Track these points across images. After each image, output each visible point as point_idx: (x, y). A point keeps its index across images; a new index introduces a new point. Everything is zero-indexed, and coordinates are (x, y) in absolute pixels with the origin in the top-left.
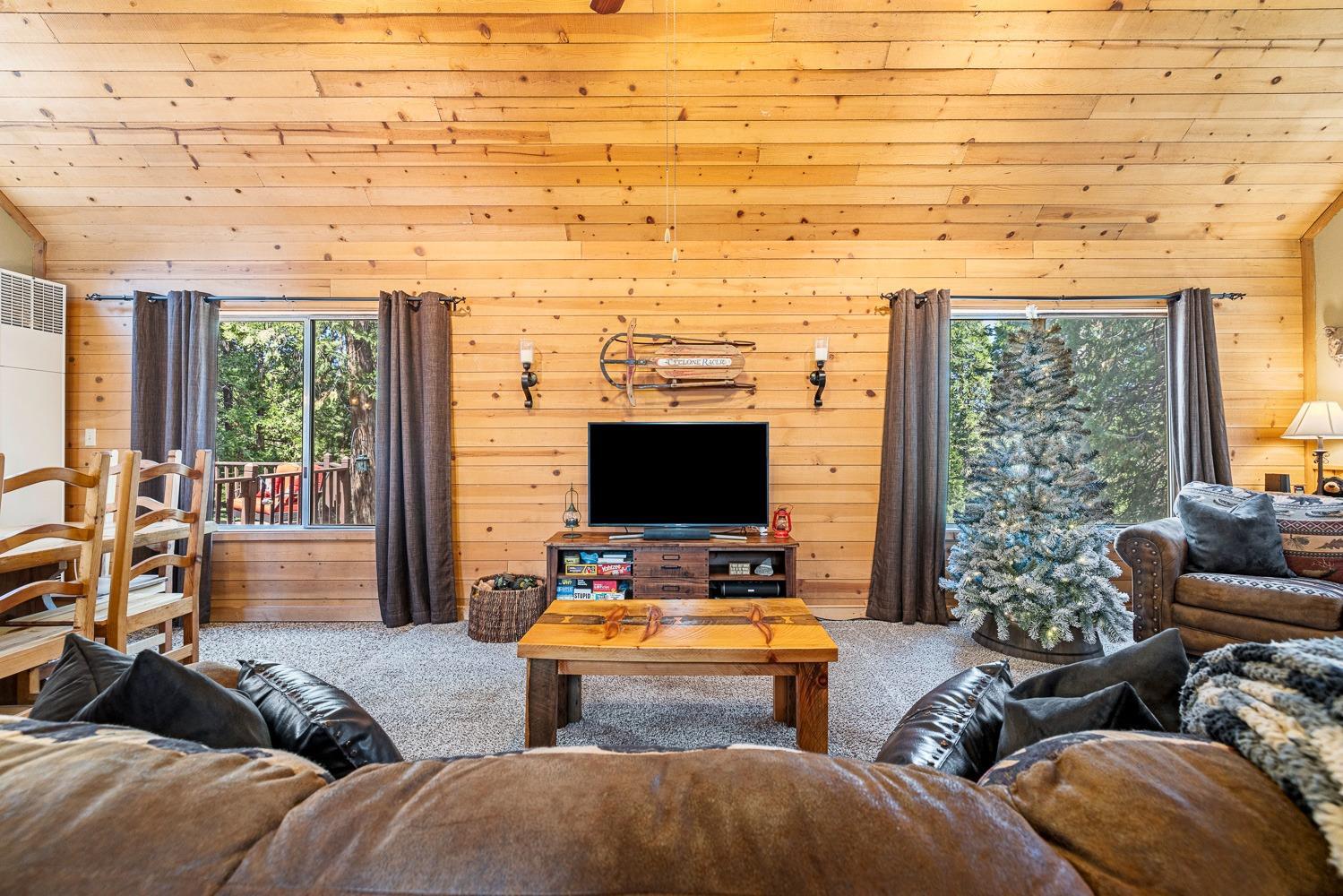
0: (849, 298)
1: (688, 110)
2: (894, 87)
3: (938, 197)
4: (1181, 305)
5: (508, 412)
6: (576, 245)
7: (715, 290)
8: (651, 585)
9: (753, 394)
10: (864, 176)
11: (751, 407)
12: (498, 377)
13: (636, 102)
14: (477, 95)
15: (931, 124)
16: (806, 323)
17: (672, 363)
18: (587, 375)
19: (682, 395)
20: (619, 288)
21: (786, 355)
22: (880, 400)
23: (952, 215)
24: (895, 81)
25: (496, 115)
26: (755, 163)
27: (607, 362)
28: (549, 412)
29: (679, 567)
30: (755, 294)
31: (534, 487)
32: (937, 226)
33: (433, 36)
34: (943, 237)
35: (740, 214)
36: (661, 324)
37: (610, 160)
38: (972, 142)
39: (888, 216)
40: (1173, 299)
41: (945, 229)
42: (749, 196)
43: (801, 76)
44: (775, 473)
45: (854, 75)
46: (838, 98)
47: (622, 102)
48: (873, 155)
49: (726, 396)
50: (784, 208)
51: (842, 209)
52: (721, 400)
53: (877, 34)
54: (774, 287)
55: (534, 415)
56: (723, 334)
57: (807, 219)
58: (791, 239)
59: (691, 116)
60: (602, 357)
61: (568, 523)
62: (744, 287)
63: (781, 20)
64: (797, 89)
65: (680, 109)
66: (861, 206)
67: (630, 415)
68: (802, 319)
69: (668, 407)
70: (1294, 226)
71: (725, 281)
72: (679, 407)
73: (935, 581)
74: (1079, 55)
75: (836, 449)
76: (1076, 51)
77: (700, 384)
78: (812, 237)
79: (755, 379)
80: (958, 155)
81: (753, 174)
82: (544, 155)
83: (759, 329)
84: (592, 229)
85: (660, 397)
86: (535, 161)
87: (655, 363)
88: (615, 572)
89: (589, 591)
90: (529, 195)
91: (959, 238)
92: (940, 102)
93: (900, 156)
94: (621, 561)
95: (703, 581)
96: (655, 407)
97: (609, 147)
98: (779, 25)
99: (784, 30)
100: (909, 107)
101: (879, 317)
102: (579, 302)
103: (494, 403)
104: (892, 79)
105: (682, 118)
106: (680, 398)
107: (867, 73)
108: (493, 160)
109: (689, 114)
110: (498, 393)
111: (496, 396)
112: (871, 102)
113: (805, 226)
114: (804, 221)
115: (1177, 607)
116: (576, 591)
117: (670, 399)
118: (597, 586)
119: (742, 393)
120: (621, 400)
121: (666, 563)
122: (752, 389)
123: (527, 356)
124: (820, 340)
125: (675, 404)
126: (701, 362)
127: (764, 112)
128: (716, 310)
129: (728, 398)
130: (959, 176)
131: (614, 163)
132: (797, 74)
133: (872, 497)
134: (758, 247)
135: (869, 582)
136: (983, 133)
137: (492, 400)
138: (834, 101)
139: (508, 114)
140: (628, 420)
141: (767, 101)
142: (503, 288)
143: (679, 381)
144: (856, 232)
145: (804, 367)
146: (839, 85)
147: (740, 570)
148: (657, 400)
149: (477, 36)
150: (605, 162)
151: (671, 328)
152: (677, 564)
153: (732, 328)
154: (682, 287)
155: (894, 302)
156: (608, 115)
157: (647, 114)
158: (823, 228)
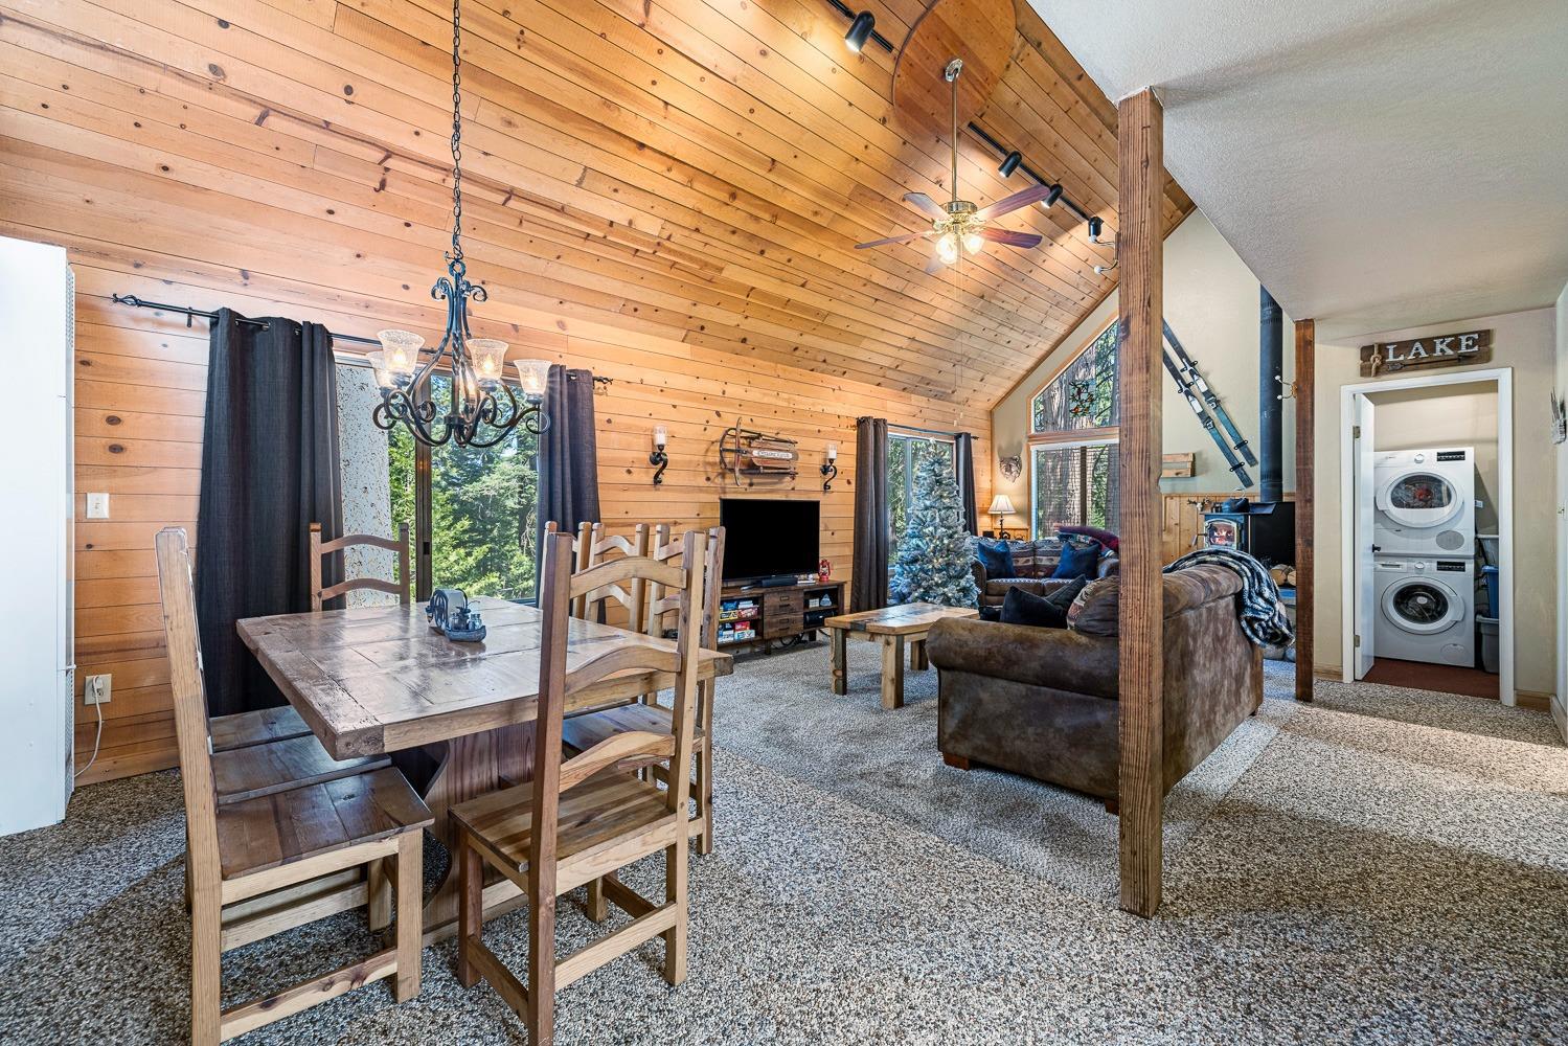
0: (839, 417)
1: (808, 282)
2: (900, 303)
3: (887, 362)
4: (962, 441)
5: (639, 487)
6: (687, 346)
7: (773, 399)
8: (774, 620)
9: (794, 479)
10: (865, 343)
11: (793, 489)
12: (630, 455)
13: (786, 269)
14: (697, 230)
15: (903, 325)
16: (819, 431)
17: (761, 454)
18: (696, 458)
19: (755, 478)
20: (714, 388)
21: (811, 453)
22: (853, 487)
23: (890, 374)
24: (902, 300)
25: (699, 247)
26: (821, 322)
27: (724, 450)
28: (671, 488)
29: (789, 605)
30: (794, 407)
32: (879, 378)
33: (696, 185)
34: (879, 385)
35: (796, 349)
37: (748, 296)
38: (913, 339)
39: (864, 368)
40: (958, 437)
41: (881, 380)
42: (808, 340)
44: (823, 536)
45: (888, 291)
46: (877, 300)
47: (779, 266)
48: (874, 334)
49: (780, 480)
50: (820, 351)
51: (845, 358)
52: (777, 484)
53: (907, 277)
54: (804, 403)
55: (659, 490)
56: (777, 434)
57: (827, 360)
58: (812, 370)
60: (720, 446)
62: (788, 400)
64: (863, 290)
65: (805, 281)
66: (854, 359)
68: (817, 428)
69: (746, 486)
70: (989, 406)
71: (778, 394)
72: (753, 487)
74: (966, 313)
75: (834, 520)
76: (964, 310)
77: (776, 471)
79: (795, 469)
80: (905, 343)
81: (817, 328)
82: (710, 281)
83: (795, 432)
84: (704, 338)
85: (742, 479)
86: (701, 284)
87: (751, 453)
88: (749, 615)
89: (732, 632)
90: (679, 304)
92: (912, 315)
93: (884, 337)
94: (752, 605)
95: (801, 613)
97: (753, 289)
100: (902, 315)
101: (852, 432)
102: (690, 395)
103: (626, 478)
105: (803, 286)
106: (755, 481)
107: (894, 293)
108: (674, 274)
109: (807, 285)
110: (631, 469)
111: (629, 472)
112: (887, 306)
113: (823, 364)
114: (824, 361)
115: (988, 597)
116: (725, 633)
117: (748, 481)
118: (738, 627)
119: (788, 478)
120: (719, 480)
121: (781, 603)
122: (793, 476)
123: (661, 439)
124: (831, 445)
125: (751, 485)
126: (777, 455)
127: (842, 296)
128: (773, 415)
129: (780, 482)
130: (903, 354)
131: (748, 299)
132: (867, 282)
134: (795, 372)
135: (854, 600)
136: (921, 336)
137: (626, 475)
138: (874, 301)
139: (707, 249)
141: (845, 291)
142: (632, 374)
143: (765, 468)
144: (845, 373)
145: (817, 461)
146: (880, 294)
147: (814, 604)
149: (724, 197)
150: (744, 298)
151: (749, 425)
152: (787, 603)
153: (783, 430)
154: (754, 395)
155: (861, 423)
156: (767, 271)
157: (787, 277)
158: (831, 368)
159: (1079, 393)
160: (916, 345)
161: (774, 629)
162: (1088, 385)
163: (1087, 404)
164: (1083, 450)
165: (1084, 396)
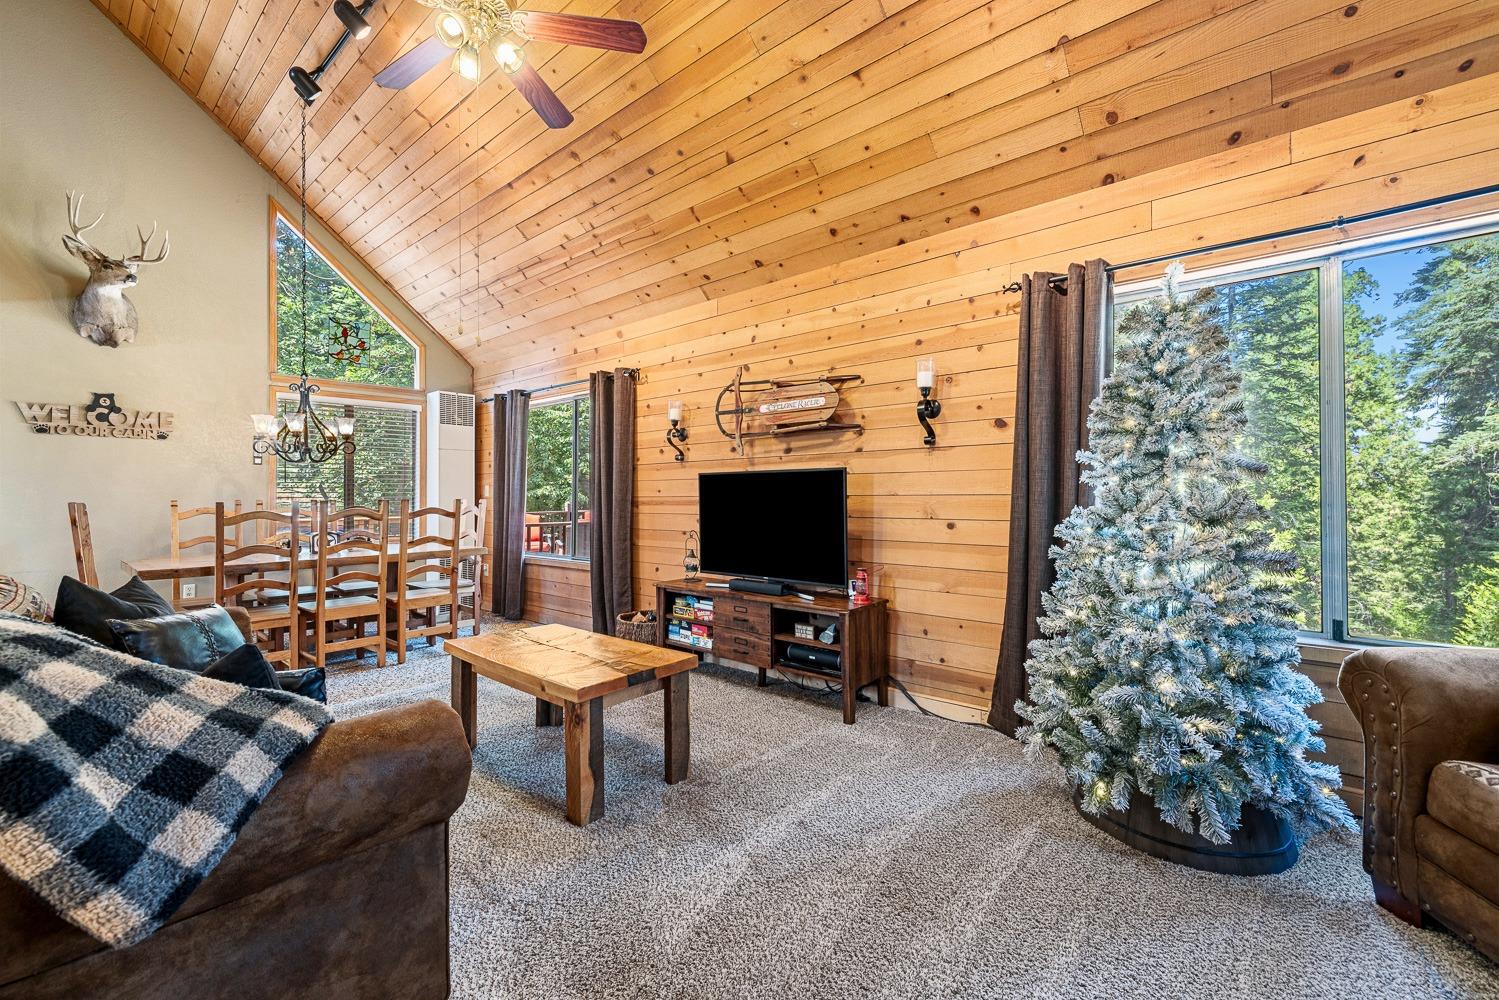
0: (971, 300)
1: (730, 152)
2: (910, 31)
3: (1067, 129)
5: (667, 466)
6: (713, 302)
7: (827, 321)
9: (861, 434)
10: (941, 144)
11: (859, 450)
13: (689, 163)
14: (595, 205)
15: (988, 48)
16: (919, 342)
17: (772, 408)
19: (795, 441)
21: (898, 384)
22: (1009, 433)
23: (1100, 145)
24: (907, 24)
25: (611, 215)
26: (816, 177)
27: (721, 414)
30: (863, 319)
31: (684, 533)
32: (1089, 168)
33: (554, 174)
34: (1109, 179)
35: (833, 232)
36: (777, 370)
37: (699, 220)
38: (1065, 42)
39: (1004, 179)
41: (1106, 167)
42: (833, 211)
43: (806, 72)
45: (858, 43)
46: (857, 74)
47: (680, 169)
48: (938, 116)
50: (874, 211)
51: (941, 190)
52: (829, 444)
54: (885, 305)
56: (832, 369)
57: (906, 213)
58: (902, 242)
59: (735, 155)
60: (717, 410)
61: (688, 568)
62: (853, 312)
63: (755, 32)
64: (811, 86)
65: (724, 155)
66: (961, 179)
67: (753, 464)
68: (913, 339)
69: (782, 454)
71: (834, 310)
72: (792, 454)
75: (955, 499)
77: (798, 428)
78: (925, 234)
79: (863, 417)
80: (1058, 65)
81: (823, 187)
82: (655, 234)
83: (865, 358)
84: (719, 285)
85: (776, 445)
86: (651, 241)
87: (758, 410)
88: (706, 618)
89: (689, 633)
90: (662, 271)
91: (1137, 173)
92: (981, 16)
94: (711, 608)
96: (773, 454)
97: (692, 209)
98: (756, 37)
99: (764, 38)
100: (944, 44)
101: (1011, 316)
102: (716, 357)
103: (660, 458)
104: (903, 24)
105: (730, 161)
106: (793, 445)
107: (872, 33)
108: (629, 249)
109: (733, 156)
110: (663, 449)
111: (662, 451)
112: (894, 61)
113: (908, 225)
114: (904, 218)
116: (681, 631)
117: (784, 446)
118: (695, 629)
119: (850, 435)
121: (736, 615)
122: (860, 430)
125: (788, 451)
126: (797, 404)
127: (794, 124)
128: (826, 344)
129: (836, 442)
130: (1075, 92)
131: (702, 222)
132: (801, 72)
135: (994, 677)
136: (1074, 23)
137: (659, 455)
138: (854, 80)
139: (619, 211)
140: (750, 469)
142: (664, 355)
144: (976, 211)
146: (850, 60)
147: (804, 633)
148: (774, 448)
149: (574, 163)
150: (696, 224)
151: (786, 370)
153: (843, 360)
156: (678, 182)
157: (703, 169)
158: (926, 221)
160: (1092, 50)
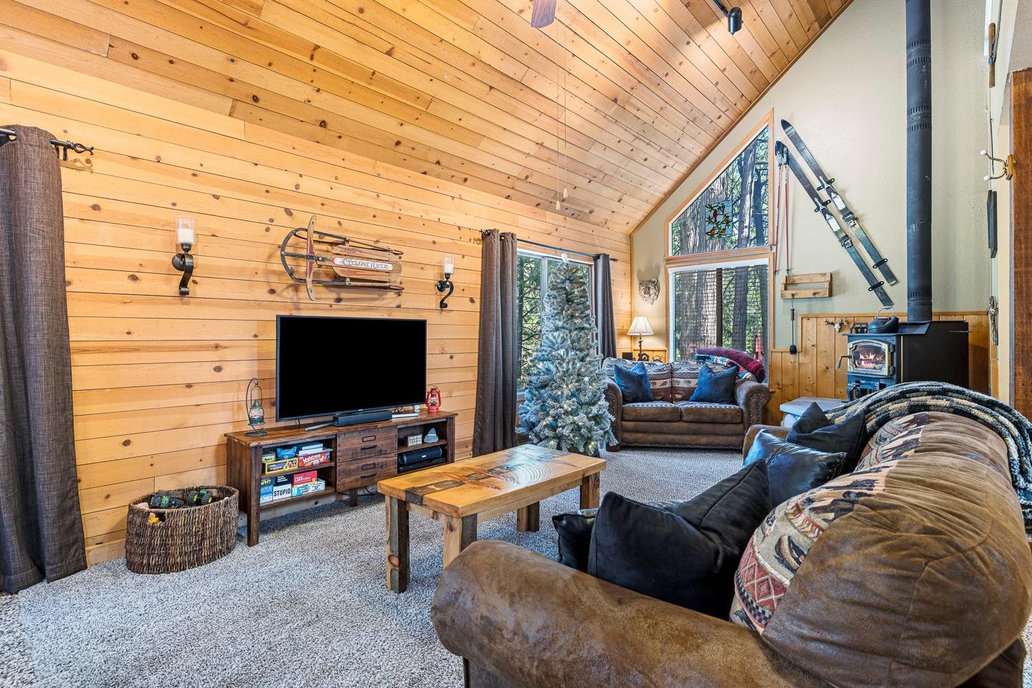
0: (459, 228)
1: (396, 49)
2: (520, 95)
3: (514, 171)
4: (600, 262)
5: (153, 298)
6: (238, 122)
7: (367, 200)
8: (352, 467)
9: (399, 295)
10: (485, 144)
11: (399, 307)
12: (136, 256)
15: (528, 125)
16: (434, 242)
17: (346, 263)
18: (253, 265)
19: (345, 292)
20: (286, 181)
21: (422, 266)
22: (477, 306)
23: (518, 185)
24: (523, 92)
26: (425, 110)
27: (287, 254)
28: (207, 301)
29: (375, 447)
30: (400, 212)
31: (189, 386)
32: (508, 190)
34: (508, 197)
35: (398, 143)
36: (327, 224)
37: (312, 58)
38: (542, 145)
40: (596, 258)
41: (510, 192)
42: (411, 132)
43: (478, 63)
44: (432, 361)
45: (504, 78)
46: (491, 88)
47: (347, 17)
48: (495, 133)
49: (380, 296)
50: (430, 149)
51: (463, 161)
52: (376, 299)
53: (526, 60)
54: (413, 209)
55: (188, 303)
56: (378, 241)
57: (441, 162)
58: (425, 173)
59: (396, 54)
60: (282, 250)
61: (252, 421)
62: (392, 205)
63: (481, 22)
64: (471, 70)
65: (391, 46)
66: (474, 163)
67: (298, 309)
68: (431, 239)
69: (332, 302)
71: (378, 196)
72: (342, 303)
73: (513, 429)
74: (597, 118)
75: (453, 341)
76: (597, 114)
77: (370, 284)
78: (438, 176)
79: (401, 283)
80: (533, 149)
81: (421, 117)
82: (245, 25)
83: (401, 241)
84: (262, 114)
85: (325, 293)
87: (333, 261)
88: (316, 462)
89: (289, 486)
91: (517, 200)
92: (537, 114)
93: (507, 139)
94: (321, 450)
95: (393, 455)
96: (321, 302)
97: (317, 47)
98: (479, 24)
99: (481, 29)
101: (476, 245)
102: (244, 185)
103: (130, 287)
104: (521, 90)
105: (389, 53)
106: (343, 295)
107: (511, 80)
110: (138, 275)
111: (134, 278)
112: (506, 98)
113: (437, 166)
114: (438, 163)
115: (624, 423)
116: (276, 489)
117: (334, 296)
118: (298, 479)
119: (391, 294)
120: (289, 294)
121: (364, 445)
122: (399, 291)
123: (185, 236)
124: (447, 258)
125: (339, 300)
126: (370, 264)
127: (446, 76)
128: (370, 219)
129: (380, 298)
131: (315, 63)
132: (476, 61)
133: (472, 376)
134: (403, 174)
135: (472, 438)
136: (551, 142)
137: (127, 282)
138: (488, 88)
140: (295, 313)
141: (451, 70)
142: (149, 150)
143: (352, 280)
144: (466, 180)
145: (432, 276)
146: (494, 80)
147: (415, 441)
148: (323, 296)
150: (307, 60)
151: (335, 229)
152: (373, 444)
153: (386, 237)
154: (343, 193)
155: (487, 235)
156: (331, 21)
157: (362, 36)
158: (446, 171)
159: (715, 215)
160: (545, 154)
161: (352, 478)
162: (724, 207)
163: (723, 226)
164: (719, 271)
165: (720, 218)
